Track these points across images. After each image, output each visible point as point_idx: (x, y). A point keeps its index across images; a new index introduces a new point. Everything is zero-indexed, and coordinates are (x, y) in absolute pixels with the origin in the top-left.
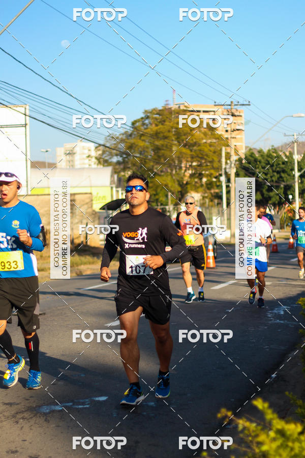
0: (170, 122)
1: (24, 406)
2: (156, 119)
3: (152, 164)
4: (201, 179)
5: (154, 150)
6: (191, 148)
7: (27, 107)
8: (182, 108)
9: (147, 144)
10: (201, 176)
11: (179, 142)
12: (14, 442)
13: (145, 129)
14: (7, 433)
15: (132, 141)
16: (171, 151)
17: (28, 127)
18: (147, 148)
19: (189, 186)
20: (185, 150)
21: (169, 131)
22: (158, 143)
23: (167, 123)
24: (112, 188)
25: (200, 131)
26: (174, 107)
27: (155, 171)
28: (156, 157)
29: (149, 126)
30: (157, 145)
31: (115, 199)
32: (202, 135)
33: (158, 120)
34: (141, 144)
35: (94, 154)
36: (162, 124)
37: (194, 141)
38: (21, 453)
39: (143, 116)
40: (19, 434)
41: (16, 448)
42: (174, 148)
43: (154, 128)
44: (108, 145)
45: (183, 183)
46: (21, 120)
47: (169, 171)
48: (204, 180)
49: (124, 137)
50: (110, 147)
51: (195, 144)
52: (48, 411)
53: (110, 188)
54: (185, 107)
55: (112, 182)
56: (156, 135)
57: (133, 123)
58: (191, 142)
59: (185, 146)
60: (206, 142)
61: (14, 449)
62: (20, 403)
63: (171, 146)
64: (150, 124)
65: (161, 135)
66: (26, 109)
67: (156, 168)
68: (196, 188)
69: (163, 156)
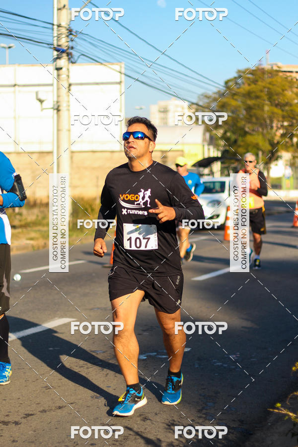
0: (262, 82)
1: (110, 354)
2: (249, 79)
3: (243, 123)
4: (291, 140)
5: (246, 110)
6: (283, 108)
7: (123, 65)
8: (275, 68)
9: (239, 103)
10: (291, 136)
11: (271, 102)
13: (238, 88)
15: (224, 100)
16: (263, 110)
17: (123, 84)
18: (239, 107)
20: (277, 111)
21: (261, 91)
22: (250, 102)
23: (260, 83)
24: (203, 146)
25: (292, 92)
26: (266, 67)
27: (247, 129)
28: (248, 117)
29: (242, 86)
30: (249, 105)
31: (206, 156)
32: (295, 96)
33: (252, 80)
34: (233, 103)
35: (187, 112)
36: (255, 84)
37: (286, 101)
39: (236, 75)
40: (104, 381)
42: (266, 108)
43: (246, 88)
44: (201, 103)
45: (274, 143)
46: (117, 77)
47: (260, 130)
48: (295, 140)
49: (217, 96)
50: (204, 106)
51: (287, 104)
53: (201, 147)
54: (278, 67)
55: (204, 140)
56: (248, 95)
57: (226, 83)
58: (283, 102)
59: (277, 105)
60: (297, 103)
62: (106, 351)
63: (263, 105)
64: (243, 83)
65: (253, 95)
66: (121, 67)
67: (249, 128)
68: (286, 148)
69: (255, 115)
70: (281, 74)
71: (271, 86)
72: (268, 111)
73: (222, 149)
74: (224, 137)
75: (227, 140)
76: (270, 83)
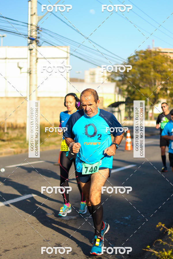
2: (142, 56)
3: (138, 82)
4: (166, 92)
5: (140, 74)
6: (161, 73)
8: (158, 50)
10: (166, 89)
11: (154, 70)
12: (48, 235)
13: (136, 62)
14: (44, 230)
16: (150, 74)
17: (69, 59)
18: (136, 72)
19: (159, 96)
20: (158, 75)
21: (149, 63)
22: (142, 70)
23: (148, 59)
24: (115, 95)
25: (167, 64)
26: (153, 49)
27: (141, 85)
28: (141, 78)
29: (138, 60)
31: (117, 101)
32: (168, 67)
33: (144, 57)
34: (133, 70)
35: (106, 75)
36: (146, 59)
37: (164, 69)
38: (51, 241)
40: (51, 231)
41: (49, 238)
42: (152, 73)
43: (140, 61)
45: (156, 93)
46: (65, 55)
47: (149, 86)
48: (168, 92)
51: (164, 71)
52: (68, 219)
53: (114, 95)
54: (159, 50)
55: (116, 91)
56: (142, 66)
57: (129, 58)
58: (161, 70)
59: (158, 72)
60: (170, 71)
61: (48, 239)
63: (150, 72)
64: (139, 59)
65: (144, 66)
66: (68, 49)
67: (142, 84)
68: (164, 96)
69: (145, 77)
70: (161, 54)
71: (155, 61)
72: (153, 75)
73: (126, 96)
74: (127, 90)
75: (129, 91)
76: (154, 59)
